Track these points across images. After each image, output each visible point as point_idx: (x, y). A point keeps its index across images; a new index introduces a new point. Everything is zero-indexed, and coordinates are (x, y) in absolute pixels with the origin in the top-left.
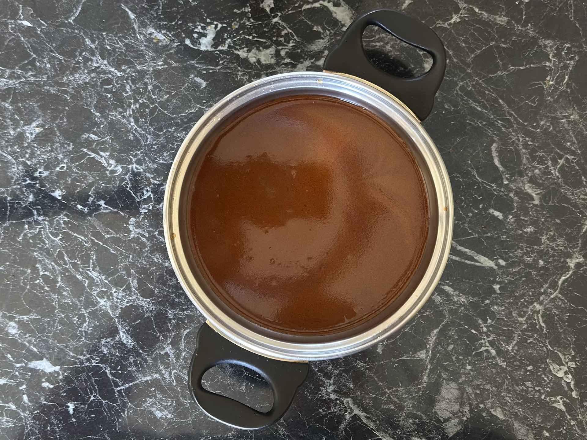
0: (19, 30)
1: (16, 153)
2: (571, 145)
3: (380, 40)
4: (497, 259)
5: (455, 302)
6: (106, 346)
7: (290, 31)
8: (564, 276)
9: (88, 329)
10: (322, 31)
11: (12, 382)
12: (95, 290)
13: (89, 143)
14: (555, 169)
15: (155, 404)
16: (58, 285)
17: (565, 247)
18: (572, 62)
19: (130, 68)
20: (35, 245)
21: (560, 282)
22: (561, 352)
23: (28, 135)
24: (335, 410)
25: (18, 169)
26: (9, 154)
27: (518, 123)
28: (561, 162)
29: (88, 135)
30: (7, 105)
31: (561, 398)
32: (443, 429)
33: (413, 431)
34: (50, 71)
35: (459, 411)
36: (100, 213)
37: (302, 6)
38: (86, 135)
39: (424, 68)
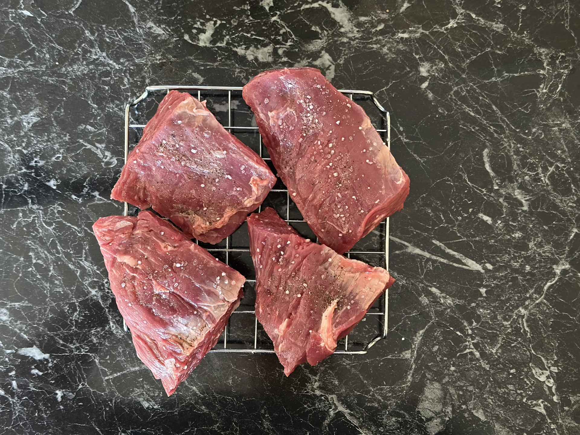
0: (20, 19)
1: (12, 141)
2: (561, 153)
3: (376, 42)
4: (485, 263)
5: (441, 304)
6: (96, 336)
7: (289, 30)
8: (551, 282)
9: (78, 318)
10: (320, 32)
11: (2, 368)
12: (86, 280)
13: (85, 134)
14: (545, 176)
15: (143, 394)
16: (50, 273)
17: (552, 254)
18: (566, 71)
19: (128, 61)
20: (28, 233)
21: (546, 288)
22: (544, 357)
23: (25, 124)
24: (320, 406)
25: (14, 157)
26: (6, 142)
27: (510, 129)
28: (551, 169)
29: (84, 126)
30: (5, 94)
31: (542, 402)
32: (425, 428)
33: (396, 429)
34: (49, 61)
35: (442, 411)
36: (94, 205)
37: (301, 5)
38: (82, 127)
39: (419, 72)
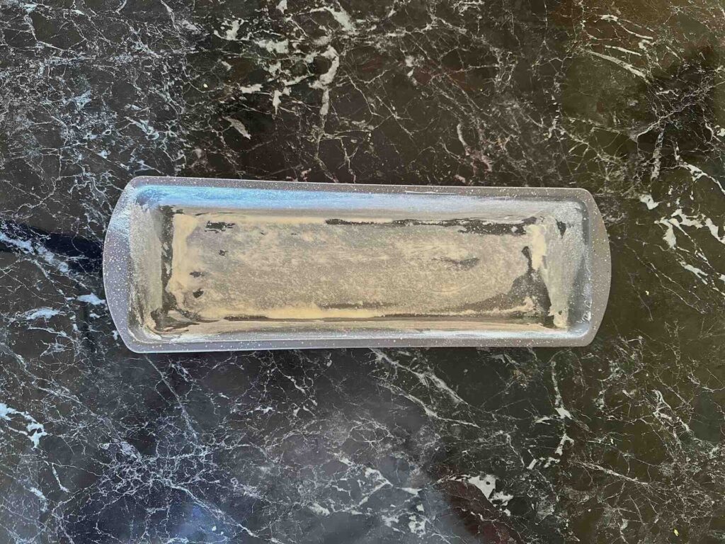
0: (73, 17)
1: (67, 119)
2: (514, 127)
3: (372, 39)
7: (300, 28)
10: (326, 30)
11: (63, 314)
13: (130, 112)
14: (503, 145)
18: (514, 65)
19: (167, 51)
20: (83, 197)
23: (78, 104)
25: (69, 132)
26: (62, 120)
27: (476, 109)
28: (508, 140)
29: (130, 105)
30: (60, 79)
34: (99, 52)
36: (140, 171)
37: (310, 9)
38: (128, 106)
39: (406, 63)
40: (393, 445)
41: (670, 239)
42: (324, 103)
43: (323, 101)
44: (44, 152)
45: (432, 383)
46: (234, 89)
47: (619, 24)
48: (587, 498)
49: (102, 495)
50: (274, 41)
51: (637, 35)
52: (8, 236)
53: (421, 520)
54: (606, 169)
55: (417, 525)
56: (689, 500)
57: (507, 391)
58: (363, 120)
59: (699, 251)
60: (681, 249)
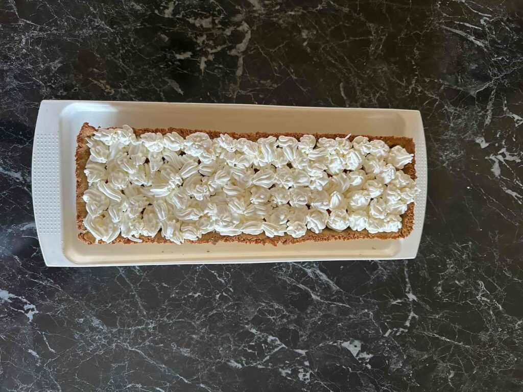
40: (287, 320)
41: (496, 170)
42: (240, 67)
43: (239, 65)
44: (28, 105)
45: (317, 276)
46: (170, 56)
47: (467, 4)
48: (426, 356)
49: (79, 354)
50: (201, 18)
51: (480, 13)
52: (4, 168)
53: (307, 372)
54: (451, 118)
55: (304, 375)
56: (499, 358)
57: (371, 281)
58: (268, 80)
59: (517, 179)
60: (504, 178)
